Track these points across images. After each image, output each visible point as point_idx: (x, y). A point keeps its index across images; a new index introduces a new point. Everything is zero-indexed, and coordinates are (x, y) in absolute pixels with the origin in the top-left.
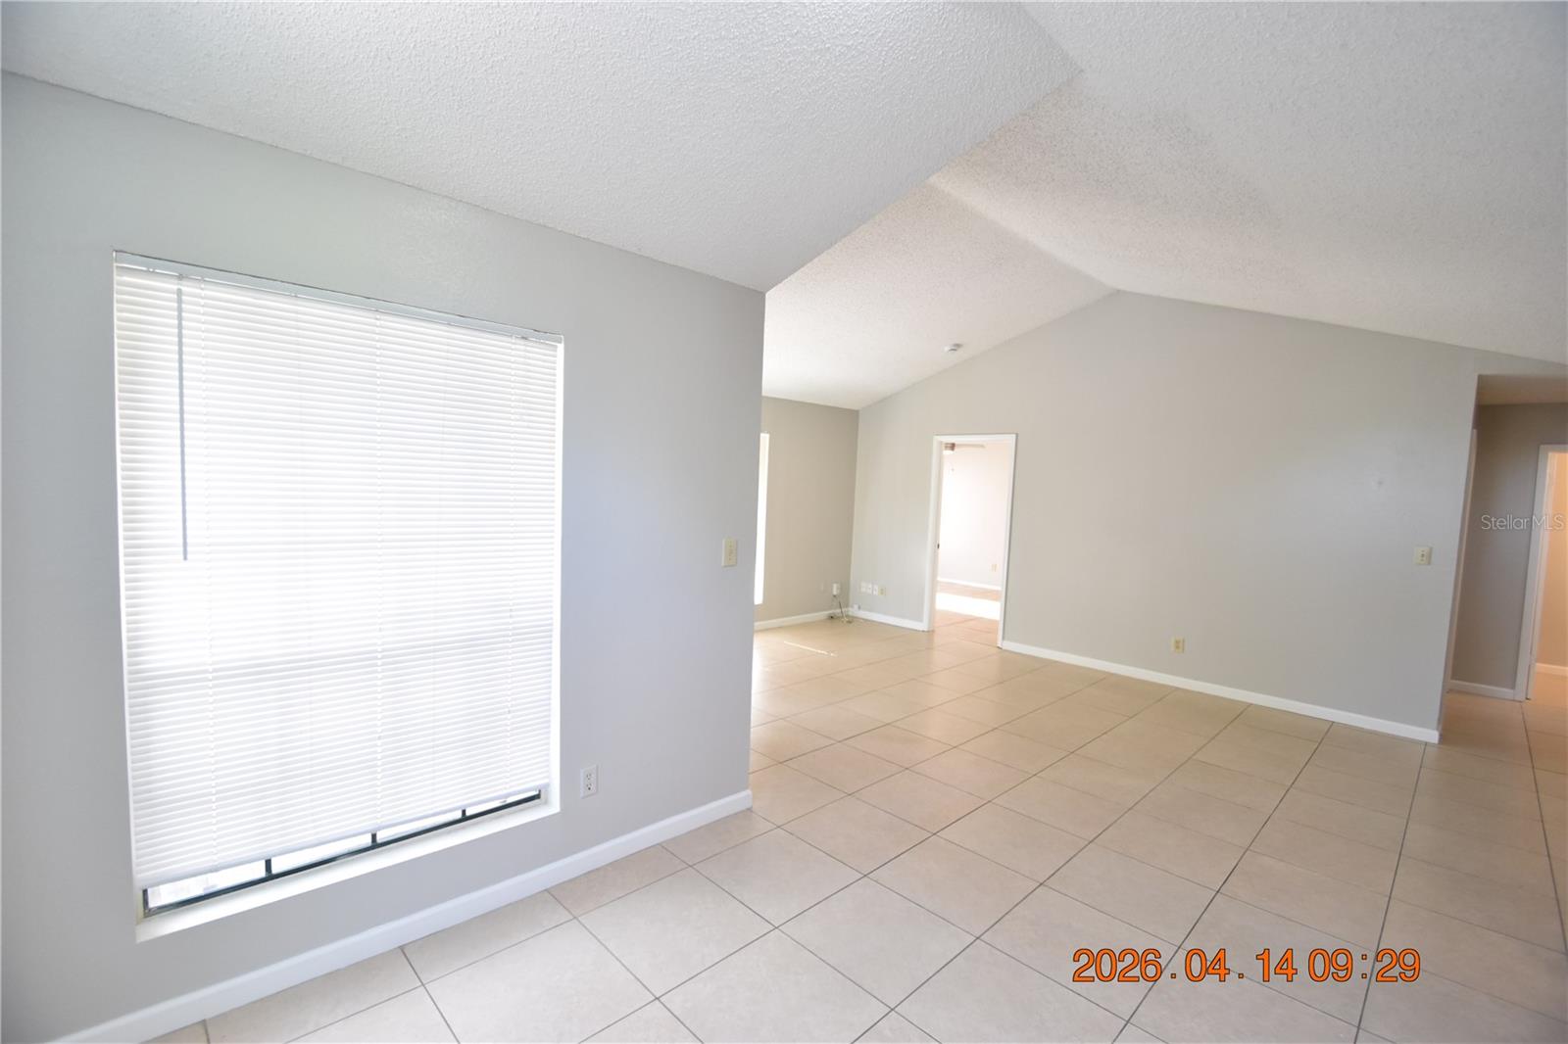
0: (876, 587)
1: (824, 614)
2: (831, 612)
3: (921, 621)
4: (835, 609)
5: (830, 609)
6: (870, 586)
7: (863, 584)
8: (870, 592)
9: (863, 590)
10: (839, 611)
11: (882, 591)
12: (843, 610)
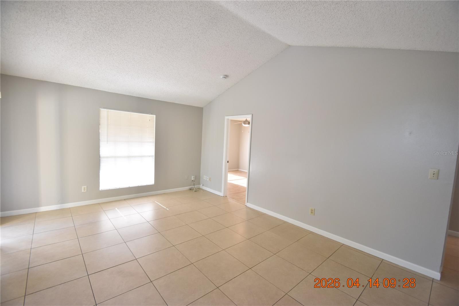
0: (208, 178)
1: (187, 188)
2: (191, 187)
3: (221, 192)
4: (192, 186)
5: (191, 186)
6: (206, 177)
7: (204, 176)
8: (206, 179)
9: (204, 178)
10: (193, 186)
11: (210, 179)
12: (195, 186)
